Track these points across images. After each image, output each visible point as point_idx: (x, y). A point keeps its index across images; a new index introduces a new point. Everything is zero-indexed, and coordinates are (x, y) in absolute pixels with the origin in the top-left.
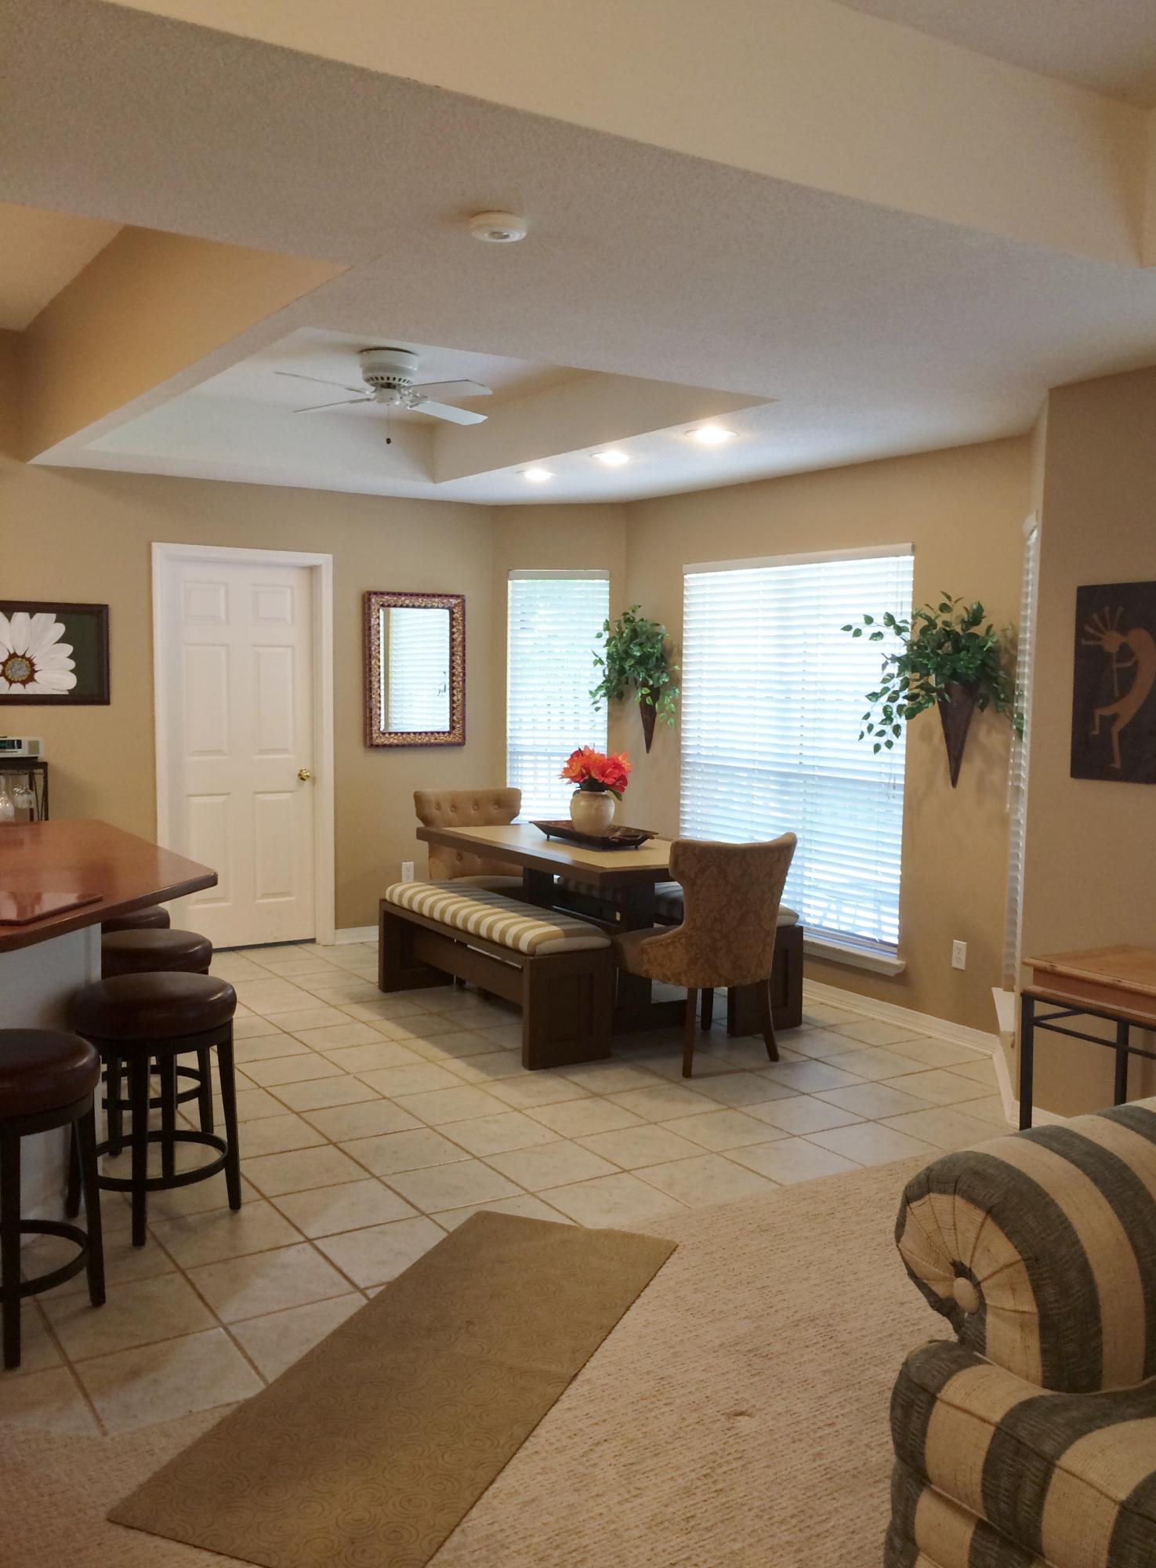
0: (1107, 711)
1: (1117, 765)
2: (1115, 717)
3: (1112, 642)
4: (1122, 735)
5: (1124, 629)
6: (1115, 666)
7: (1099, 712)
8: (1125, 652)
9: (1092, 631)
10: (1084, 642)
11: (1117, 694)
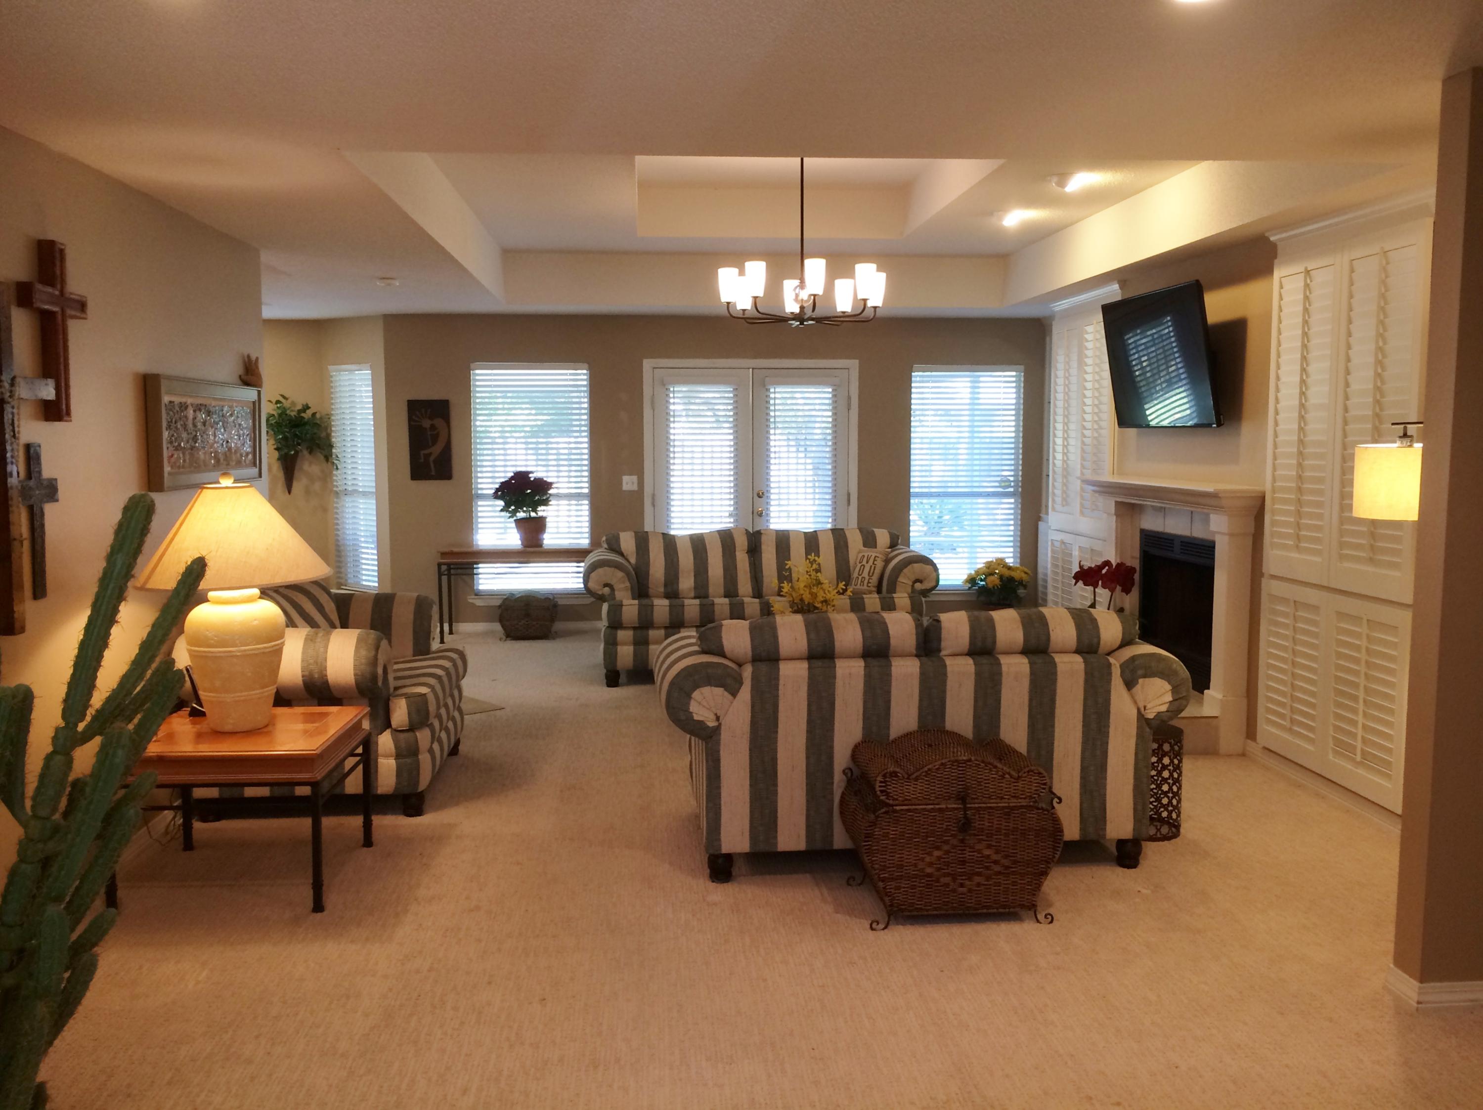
0: (426, 452)
1: (433, 473)
2: (430, 454)
3: (427, 423)
4: (434, 461)
5: (431, 418)
6: (429, 433)
7: (422, 452)
8: (433, 427)
9: (417, 419)
10: (412, 423)
11: (430, 444)
